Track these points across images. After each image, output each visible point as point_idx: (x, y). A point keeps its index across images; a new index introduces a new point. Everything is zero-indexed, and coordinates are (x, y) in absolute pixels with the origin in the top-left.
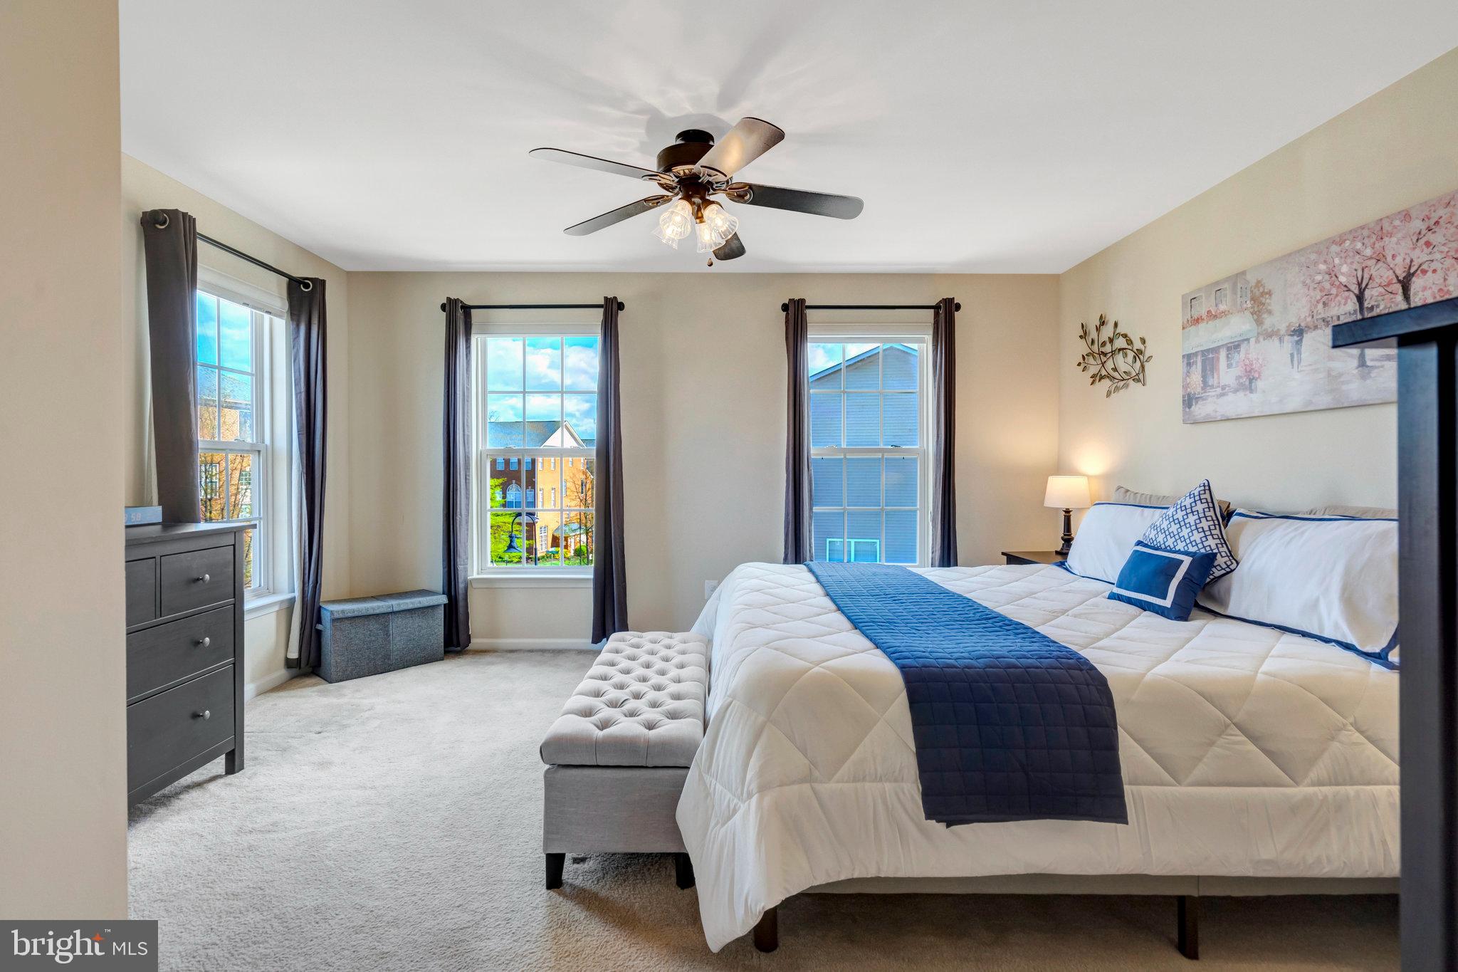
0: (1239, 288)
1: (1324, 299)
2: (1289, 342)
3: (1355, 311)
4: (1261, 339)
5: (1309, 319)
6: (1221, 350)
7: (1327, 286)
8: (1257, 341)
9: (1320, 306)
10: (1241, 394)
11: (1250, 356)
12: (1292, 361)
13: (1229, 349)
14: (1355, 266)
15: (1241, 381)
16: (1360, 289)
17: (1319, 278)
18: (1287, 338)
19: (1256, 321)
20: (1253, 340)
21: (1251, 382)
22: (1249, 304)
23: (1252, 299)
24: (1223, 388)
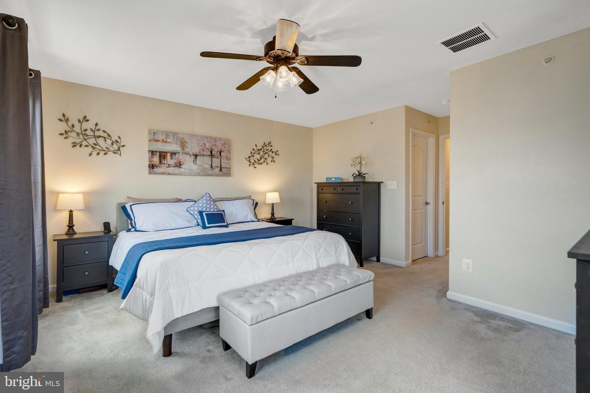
0: (176, 137)
1: (203, 150)
2: (193, 158)
3: (210, 155)
4: (184, 154)
5: (199, 153)
6: (168, 153)
7: (203, 147)
8: (182, 154)
9: (202, 151)
10: (176, 168)
11: (180, 158)
12: (194, 162)
13: (171, 153)
14: (210, 145)
15: (176, 164)
16: (211, 151)
17: (201, 144)
18: (192, 156)
19: (182, 149)
20: (181, 154)
21: (180, 165)
22: (179, 143)
23: (180, 142)
24: (169, 165)
